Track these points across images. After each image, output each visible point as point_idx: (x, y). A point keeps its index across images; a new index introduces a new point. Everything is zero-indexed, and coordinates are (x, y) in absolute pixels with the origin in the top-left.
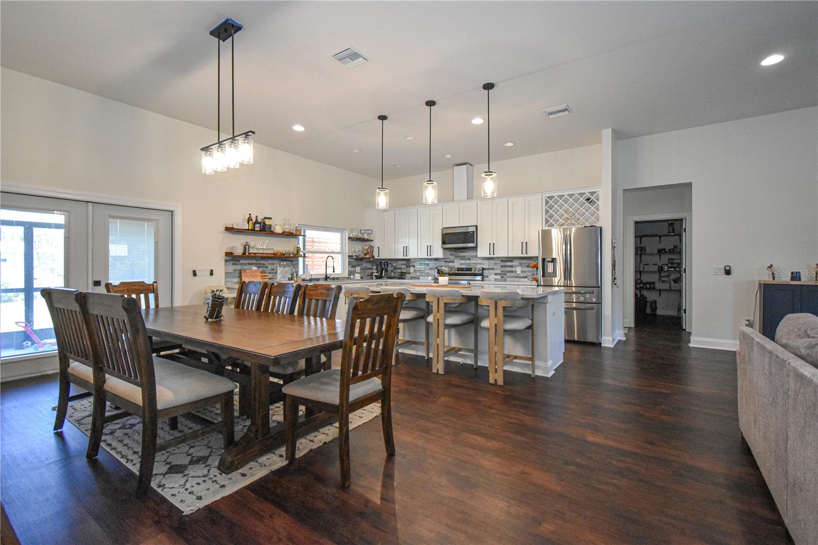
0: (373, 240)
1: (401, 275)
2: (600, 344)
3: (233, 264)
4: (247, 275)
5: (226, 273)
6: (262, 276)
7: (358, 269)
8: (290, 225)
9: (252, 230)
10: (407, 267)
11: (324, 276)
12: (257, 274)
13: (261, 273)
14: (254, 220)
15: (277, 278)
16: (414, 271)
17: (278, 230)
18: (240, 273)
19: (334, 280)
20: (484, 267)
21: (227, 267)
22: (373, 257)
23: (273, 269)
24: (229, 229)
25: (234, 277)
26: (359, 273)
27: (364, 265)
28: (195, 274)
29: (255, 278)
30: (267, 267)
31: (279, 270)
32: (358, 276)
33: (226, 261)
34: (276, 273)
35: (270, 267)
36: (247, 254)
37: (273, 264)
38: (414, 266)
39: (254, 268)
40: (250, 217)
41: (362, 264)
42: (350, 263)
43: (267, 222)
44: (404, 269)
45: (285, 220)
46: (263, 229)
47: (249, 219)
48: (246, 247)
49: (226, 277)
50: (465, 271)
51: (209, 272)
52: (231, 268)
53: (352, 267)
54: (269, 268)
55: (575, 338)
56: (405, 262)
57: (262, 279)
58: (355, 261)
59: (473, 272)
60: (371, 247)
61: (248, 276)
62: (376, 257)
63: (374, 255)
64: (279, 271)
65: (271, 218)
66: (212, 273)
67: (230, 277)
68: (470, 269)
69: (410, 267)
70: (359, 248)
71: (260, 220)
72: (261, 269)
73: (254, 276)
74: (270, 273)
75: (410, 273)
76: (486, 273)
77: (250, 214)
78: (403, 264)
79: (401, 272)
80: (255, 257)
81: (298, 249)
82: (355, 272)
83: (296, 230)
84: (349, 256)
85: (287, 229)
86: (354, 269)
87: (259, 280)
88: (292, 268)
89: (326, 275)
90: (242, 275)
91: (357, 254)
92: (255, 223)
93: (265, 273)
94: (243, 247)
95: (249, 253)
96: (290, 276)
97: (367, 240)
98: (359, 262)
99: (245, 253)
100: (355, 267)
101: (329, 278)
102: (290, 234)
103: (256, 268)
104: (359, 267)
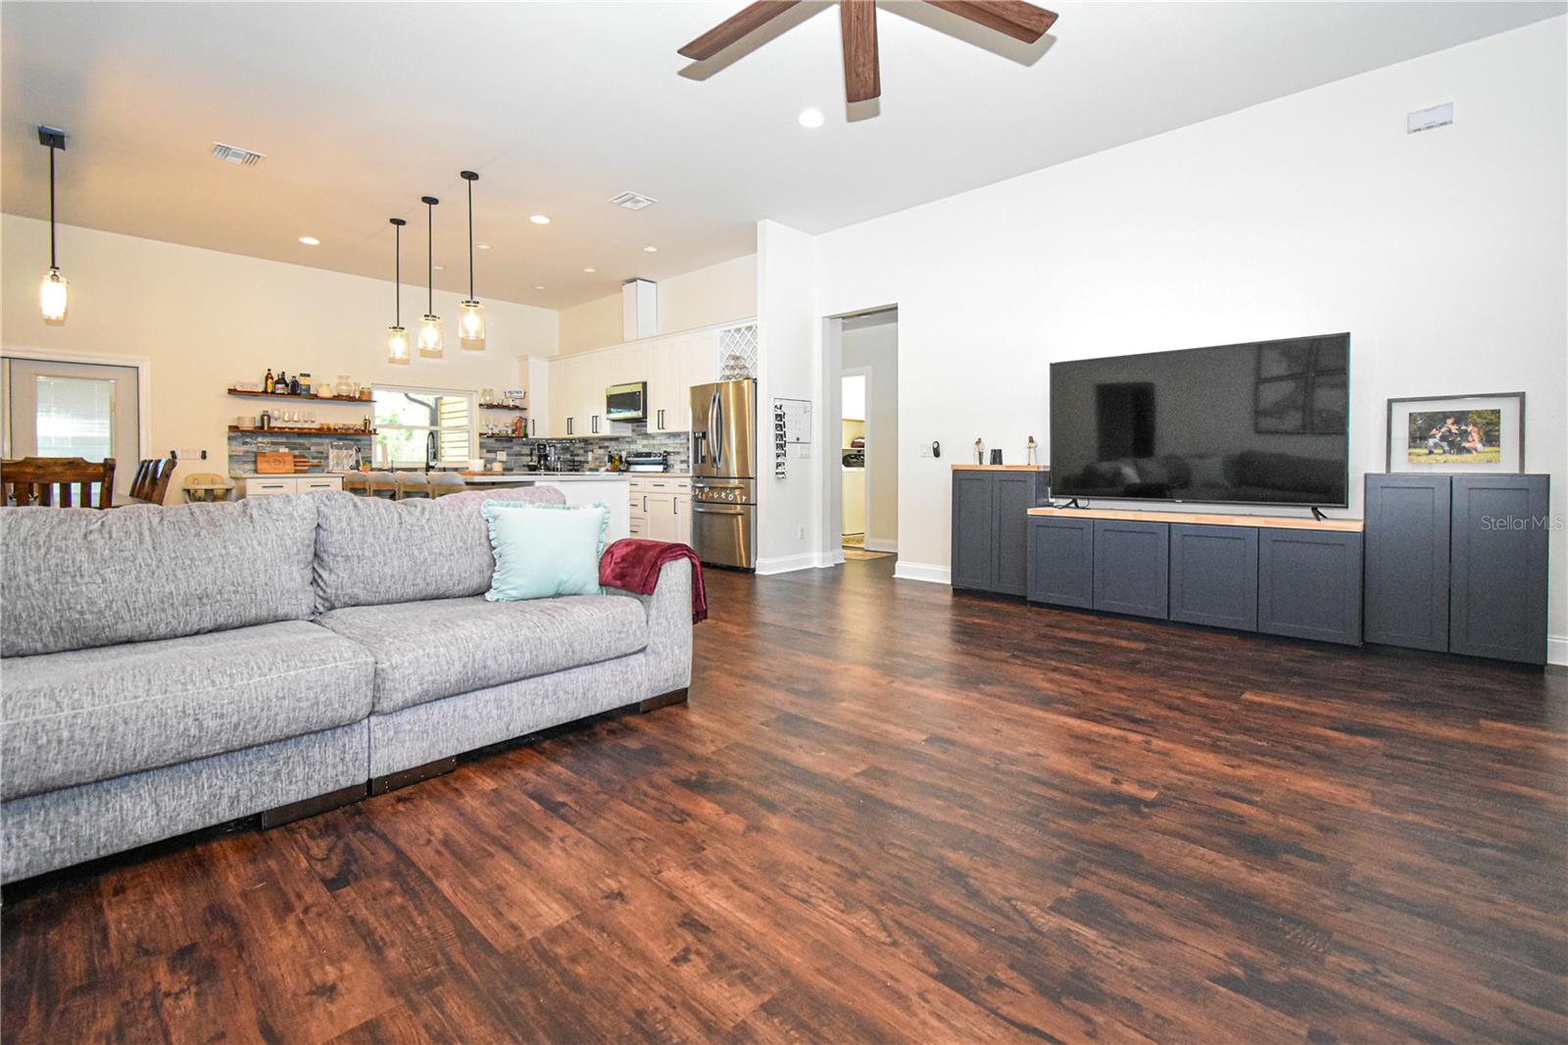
0: (525, 409)
1: (576, 465)
2: (754, 570)
3: (243, 443)
4: (266, 459)
5: (230, 456)
6: (296, 462)
7: (502, 456)
8: (347, 384)
9: (273, 393)
11: (424, 466)
12: (286, 458)
14: (276, 378)
15: (328, 466)
16: (592, 458)
17: (324, 393)
18: (256, 457)
20: (669, 450)
21: (233, 448)
22: (526, 436)
23: (321, 453)
24: (232, 392)
25: (245, 462)
26: (500, 461)
27: (517, 449)
28: (173, 456)
29: (283, 464)
30: (308, 449)
31: (332, 453)
33: (229, 438)
34: (327, 457)
35: (313, 449)
36: (266, 428)
37: (322, 444)
39: (283, 450)
40: (269, 374)
41: (511, 448)
42: (482, 446)
43: (303, 381)
45: (341, 377)
46: (295, 390)
47: (269, 377)
48: (264, 417)
49: (230, 462)
50: (644, 456)
51: (199, 454)
52: (240, 449)
53: (488, 451)
54: (311, 450)
55: (741, 563)
56: (582, 445)
57: (296, 465)
58: (492, 442)
59: (653, 458)
60: (523, 420)
61: (268, 462)
62: (530, 436)
63: (527, 432)
64: (331, 456)
65: (308, 376)
66: (204, 455)
67: (238, 461)
68: (650, 454)
70: (504, 422)
71: (288, 379)
72: (297, 452)
73: (279, 461)
74: (314, 458)
76: (671, 459)
77: (269, 370)
80: (281, 432)
81: (367, 422)
82: (495, 460)
83: (362, 393)
84: (481, 434)
85: (344, 391)
86: (492, 455)
87: (291, 467)
88: (359, 451)
89: (428, 463)
90: (259, 459)
91: (496, 431)
92: (277, 382)
93: (304, 457)
94: (258, 418)
95: (269, 427)
96: (353, 463)
97: (516, 408)
98: (506, 445)
99: (262, 427)
100: (495, 452)
101: (433, 467)
102: (351, 399)
103: (287, 450)
104: (504, 453)
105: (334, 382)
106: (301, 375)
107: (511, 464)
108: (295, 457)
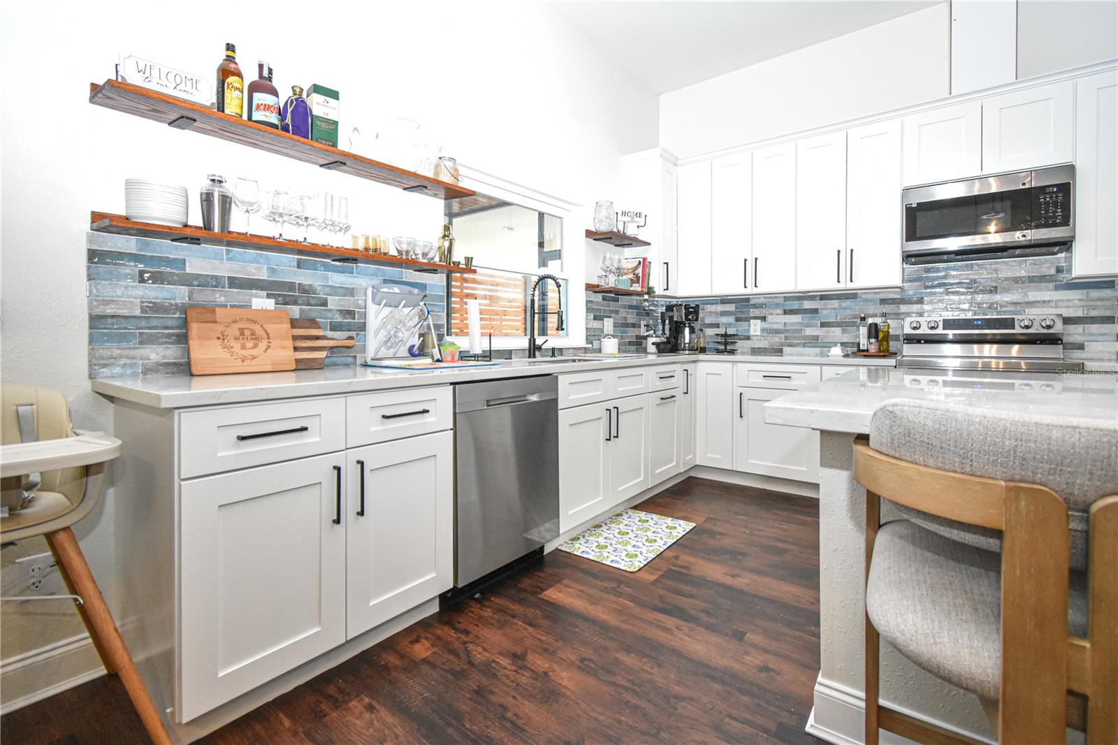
0: (649, 244)
1: (726, 344)
3: (146, 278)
4: (217, 329)
5: (96, 321)
6: (295, 338)
7: (608, 325)
9: (237, 119)
10: (738, 320)
11: (527, 346)
12: (270, 328)
13: (294, 323)
14: (251, 75)
15: (365, 348)
16: (763, 330)
18: (185, 324)
20: (1065, 314)
21: (104, 290)
22: (651, 290)
23: (351, 313)
25: (146, 340)
26: (612, 337)
27: (623, 314)
29: (263, 345)
30: (324, 303)
31: (375, 316)
32: (610, 345)
33: (93, 255)
34: (363, 327)
35: (334, 302)
36: (213, 231)
37: (352, 290)
38: (764, 319)
39: (262, 303)
40: (230, 59)
41: (618, 312)
42: (590, 307)
43: (319, 106)
44: (730, 325)
47: (229, 67)
49: (93, 340)
50: (977, 327)
52: (133, 294)
53: (595, 318)
54: (330, 306)
56: (732, 308)
57: (296, 349)
58: (601, 301)
59: (1018, 330)
60: (647, 263)
61: (222, 338)
62: (659, 291)
63: (651, 285)
64: (373, 322)
65: (334, 95)
67: (116, 338)
68: (1009, 323)
69: (748, 320)
72: (295, 311)
74: (335, 327)
75: (748, 338)
76: (1074, 333)
77: (230, 47)
78: (723, 314)
79: (725, 335)
82: (602, 333)
84: (589, 287)
86: (599, 324)
87: (284, 353)
90: (195, 328)
92: (254, 88)
93: (313, 323)
96: (416, 342)
97: (637, 241)
98: (616, 306)
100: (602, 318)
103: (270, 304)
104: (612, 320)
106: (317, 89)
108: (292, 322)
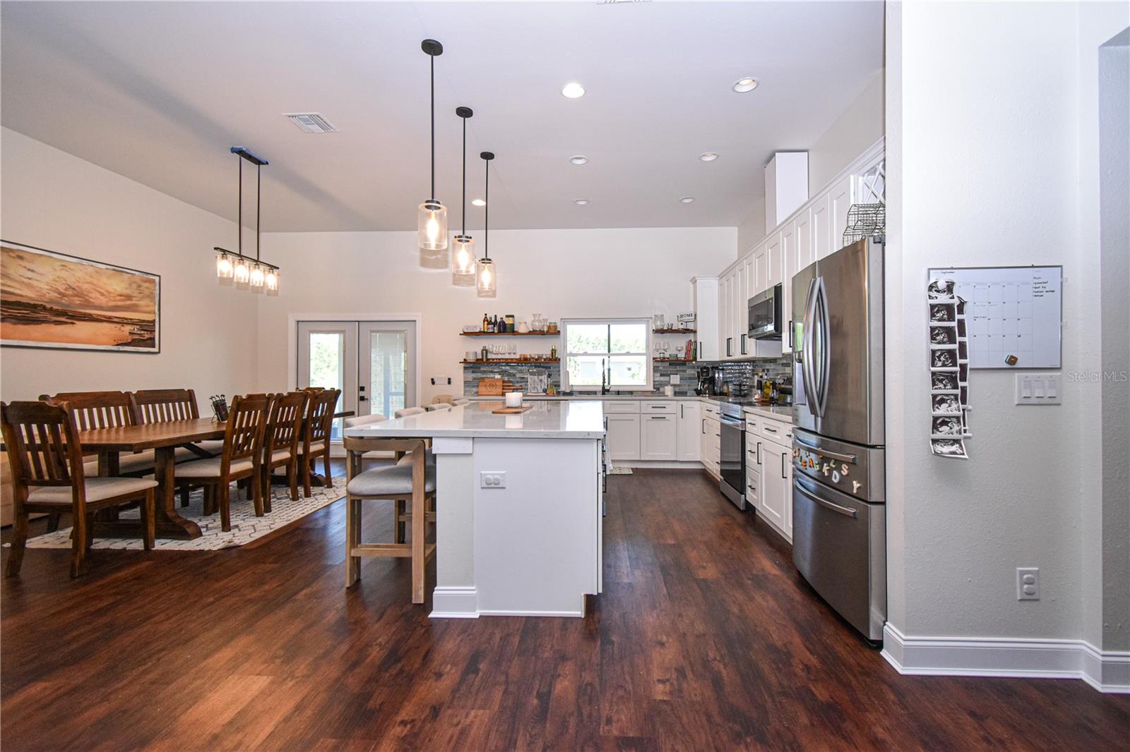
0: (696, 331)
3: (473, 372)
4: (485, 384)
5: (465, 382)
6: (503, 386)
7: (675, 379)
8: (539, 321)
9: (489, 332)
11: (601, 389)
12: (497, 383)
14: (490, 321)
15: (527, 390)
17: (524, 329)
19: (619, 394)
21: (466, 375)
22: (695, 359)
23: (523, 378)
24: (466, 334)
25: (473, 387)
26: (672, 385)
27: (687, 372)
28: (433, 383)
29: (494, 388)
31: (530, 378)
32: (669, 390)
33: (464, 369)
34: (527, 381)
35: (518, 375)
36: (485, 360)
37: (523, 371)
39: (496, 376)
40: (485, 316)
41: (685, 371)
42: (655, 369)
43: (508, 321)
45: (534, 316)
46: (504, 328)
47: (485, 320)
48: (485, 351)
49: (465, 386)
51: (447, 381)
52: (471, 376)
53: (661, 375)
57: (503, 389)
58: (664, 365)
60: (692, 343)
61: (486, 386)
62: (698, 359)
63: (696, 355)
65: (513, 316)
66: (449, 382)
67: (469, 386)
70: (676, 347)
71: (499, 320)
72: (506, 379)
73: (493, 386)
74: (517, 382)
80: (498, 362)
81: (554, 351)
82: (668, 383)
83: (549, 327)
84: (654, 359)
85: (538, 326)
86: (666, 379)
87: (500, 391)
88: (549, 376)
89: (603, 387)
90: (480, 384)
91: (667, 355)
93: (510, 382)
94: (479, 352)
95: (488, 360)
96: (546, 387)
97: (686, 331)
98: (678, 368)
99: (482, 359)
100: (669, 375)
101: (608, 391)
102: (542, 333)
103: (498, 377)
104: (678, 376)
105: (529, 320)
106: (507, 316)
107: (685, 388)
108: (504, 382)
